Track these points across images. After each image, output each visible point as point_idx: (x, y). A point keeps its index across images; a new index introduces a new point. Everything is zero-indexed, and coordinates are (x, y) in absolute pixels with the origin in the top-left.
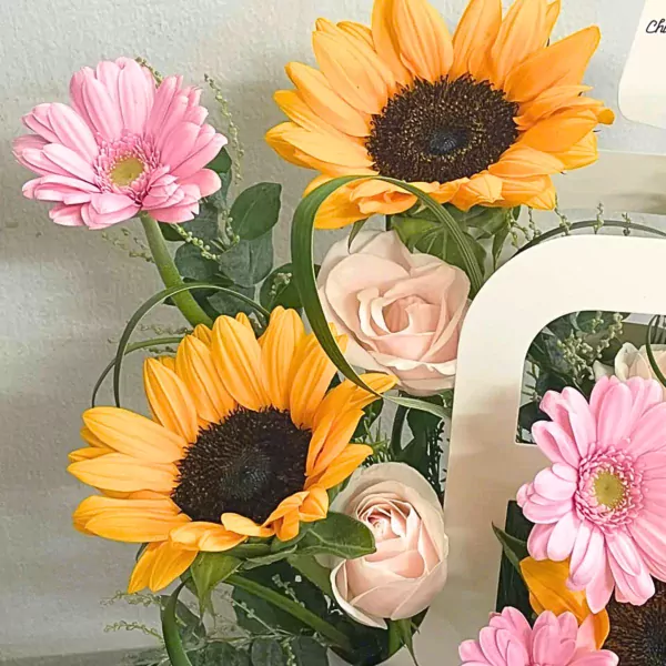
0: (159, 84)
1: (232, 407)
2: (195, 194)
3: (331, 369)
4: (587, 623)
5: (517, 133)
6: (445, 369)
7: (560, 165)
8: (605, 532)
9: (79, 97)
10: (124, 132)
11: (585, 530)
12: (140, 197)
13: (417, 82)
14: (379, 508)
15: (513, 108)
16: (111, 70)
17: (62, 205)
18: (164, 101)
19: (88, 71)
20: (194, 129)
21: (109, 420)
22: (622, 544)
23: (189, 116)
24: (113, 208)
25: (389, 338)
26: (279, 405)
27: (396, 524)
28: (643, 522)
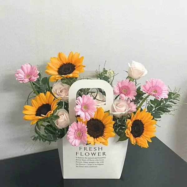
0: (31, 66)
1: (42, 104)
2: (36, 78)
3: (54, 98)
4: (84, 123)
5: (75, 69)
6: (67, 97)
7: (79, 72)
8: (85, 112)
9: (22, 68)
10: (28, 72)
11: (82, 112)
12: (30, 79)
13: (63, 64)
14: (61, 114)
15: (75, 66)
16: (26, 65)
17: (21, 80)
18: (32, 68)
19: (23, 65)
20: (36, 71)
21: (27, 107)
22: (87, 114)
23: (35, 70)
24: (27, 80)
25: (60, 93)
26: (48, 103)
27: (62, 115)
28: (89, 111)
